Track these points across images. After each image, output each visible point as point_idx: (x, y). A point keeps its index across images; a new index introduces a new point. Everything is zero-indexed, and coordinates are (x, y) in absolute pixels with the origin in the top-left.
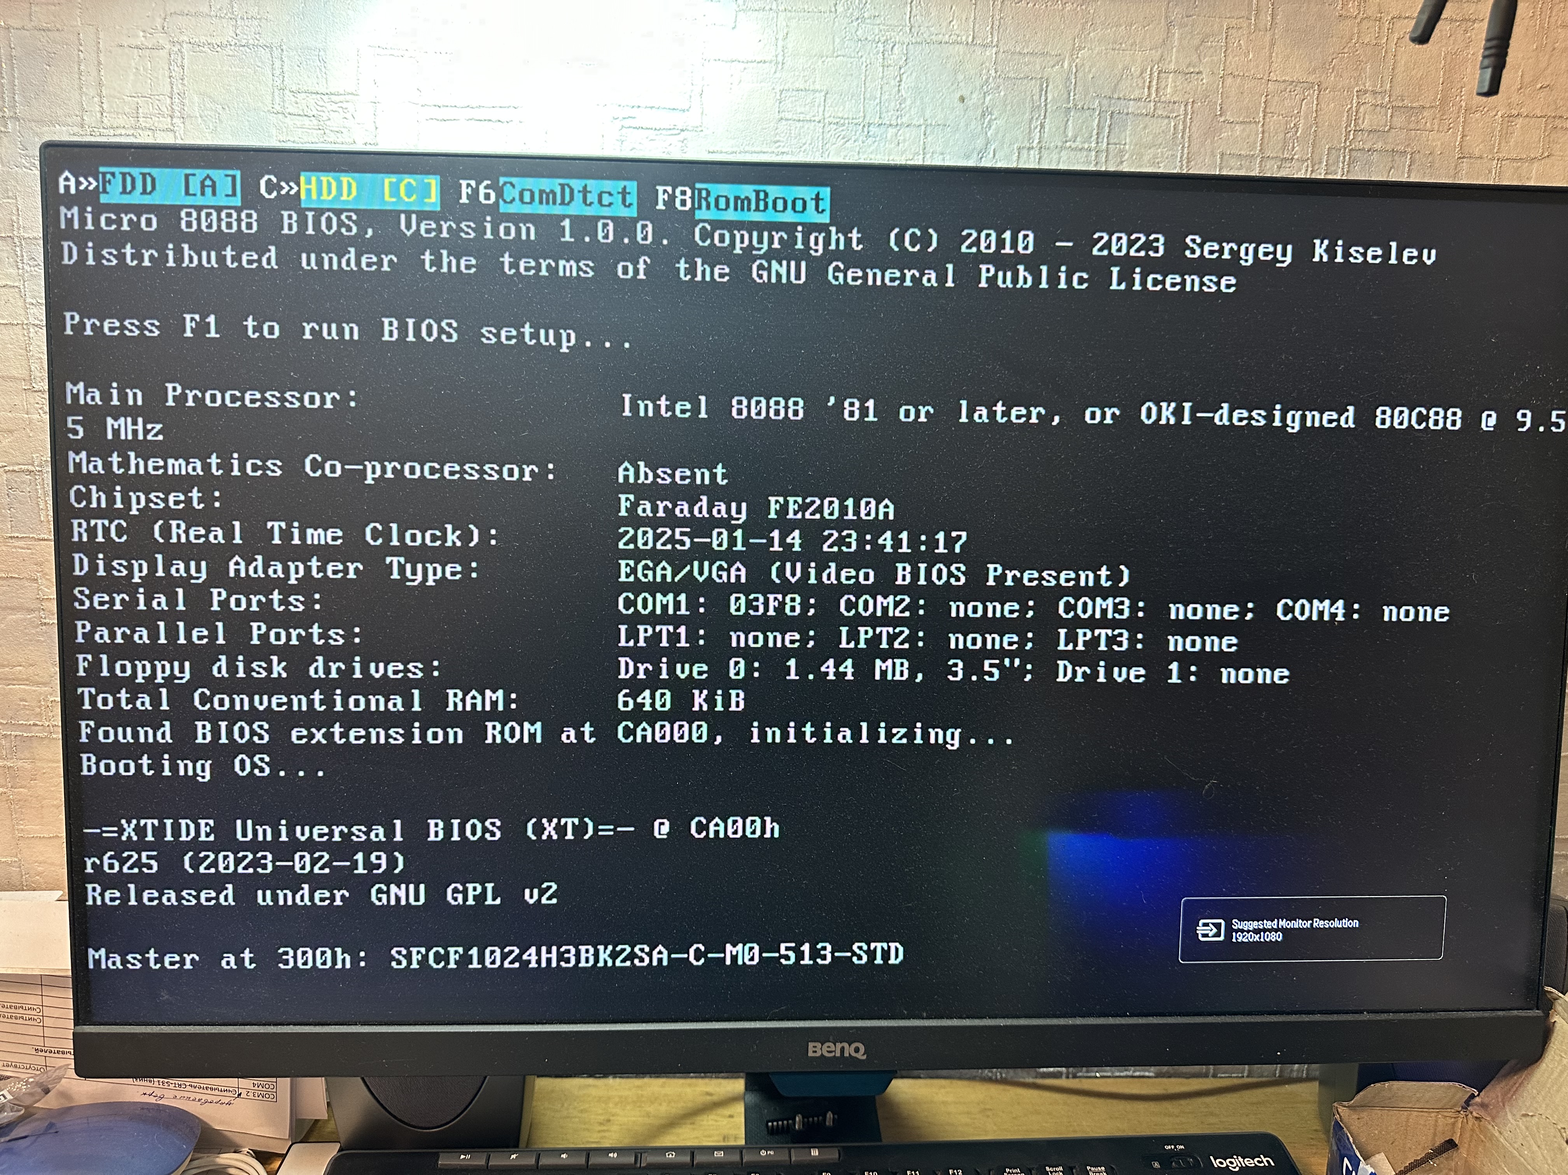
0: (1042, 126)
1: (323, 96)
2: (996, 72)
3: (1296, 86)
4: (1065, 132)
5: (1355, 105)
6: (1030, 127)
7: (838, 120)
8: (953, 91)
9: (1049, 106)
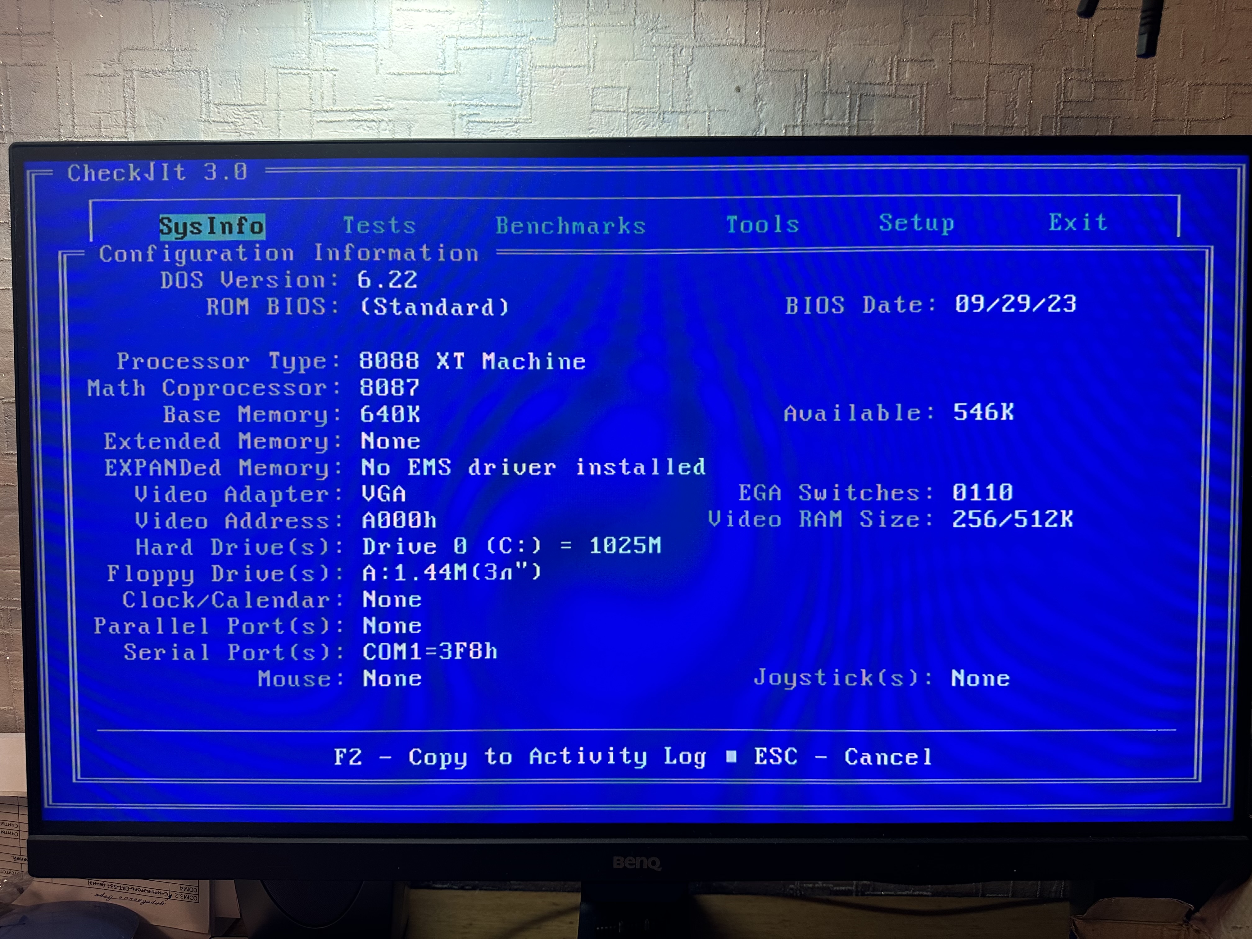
0: (804, 108)
1: (239, 107)
2: (765, 67)
3: (1013, 68)
4: (823, 112)
5: (1063, 81)
6: (794, 109)
7: (639, 110)
8: (731, 84)
9: (809, 92)
